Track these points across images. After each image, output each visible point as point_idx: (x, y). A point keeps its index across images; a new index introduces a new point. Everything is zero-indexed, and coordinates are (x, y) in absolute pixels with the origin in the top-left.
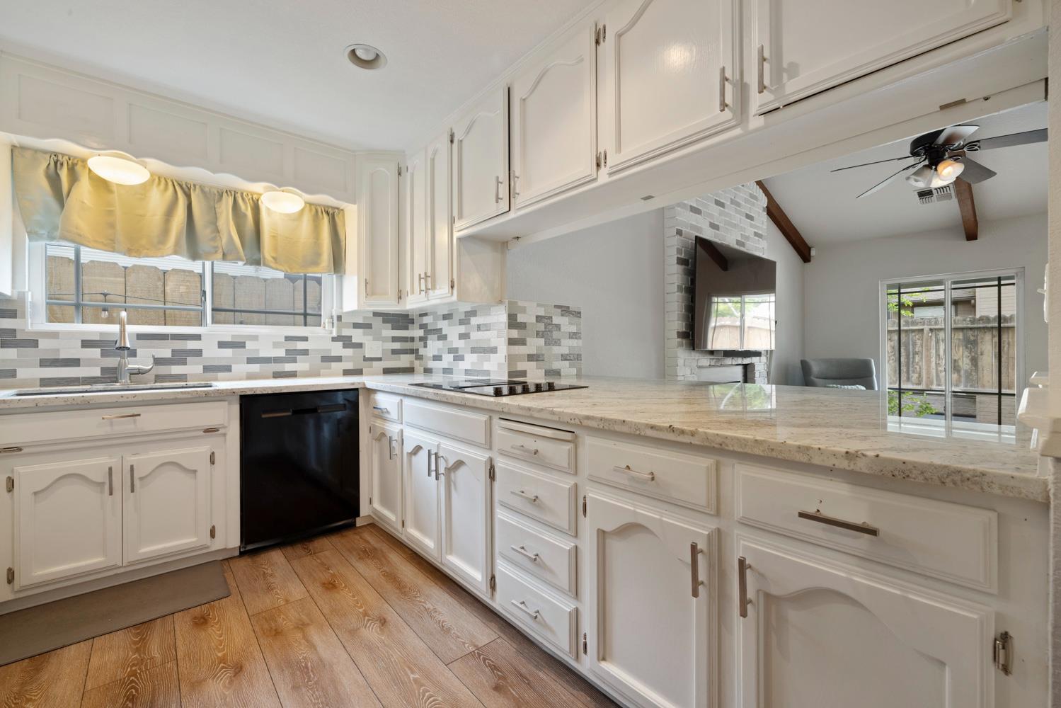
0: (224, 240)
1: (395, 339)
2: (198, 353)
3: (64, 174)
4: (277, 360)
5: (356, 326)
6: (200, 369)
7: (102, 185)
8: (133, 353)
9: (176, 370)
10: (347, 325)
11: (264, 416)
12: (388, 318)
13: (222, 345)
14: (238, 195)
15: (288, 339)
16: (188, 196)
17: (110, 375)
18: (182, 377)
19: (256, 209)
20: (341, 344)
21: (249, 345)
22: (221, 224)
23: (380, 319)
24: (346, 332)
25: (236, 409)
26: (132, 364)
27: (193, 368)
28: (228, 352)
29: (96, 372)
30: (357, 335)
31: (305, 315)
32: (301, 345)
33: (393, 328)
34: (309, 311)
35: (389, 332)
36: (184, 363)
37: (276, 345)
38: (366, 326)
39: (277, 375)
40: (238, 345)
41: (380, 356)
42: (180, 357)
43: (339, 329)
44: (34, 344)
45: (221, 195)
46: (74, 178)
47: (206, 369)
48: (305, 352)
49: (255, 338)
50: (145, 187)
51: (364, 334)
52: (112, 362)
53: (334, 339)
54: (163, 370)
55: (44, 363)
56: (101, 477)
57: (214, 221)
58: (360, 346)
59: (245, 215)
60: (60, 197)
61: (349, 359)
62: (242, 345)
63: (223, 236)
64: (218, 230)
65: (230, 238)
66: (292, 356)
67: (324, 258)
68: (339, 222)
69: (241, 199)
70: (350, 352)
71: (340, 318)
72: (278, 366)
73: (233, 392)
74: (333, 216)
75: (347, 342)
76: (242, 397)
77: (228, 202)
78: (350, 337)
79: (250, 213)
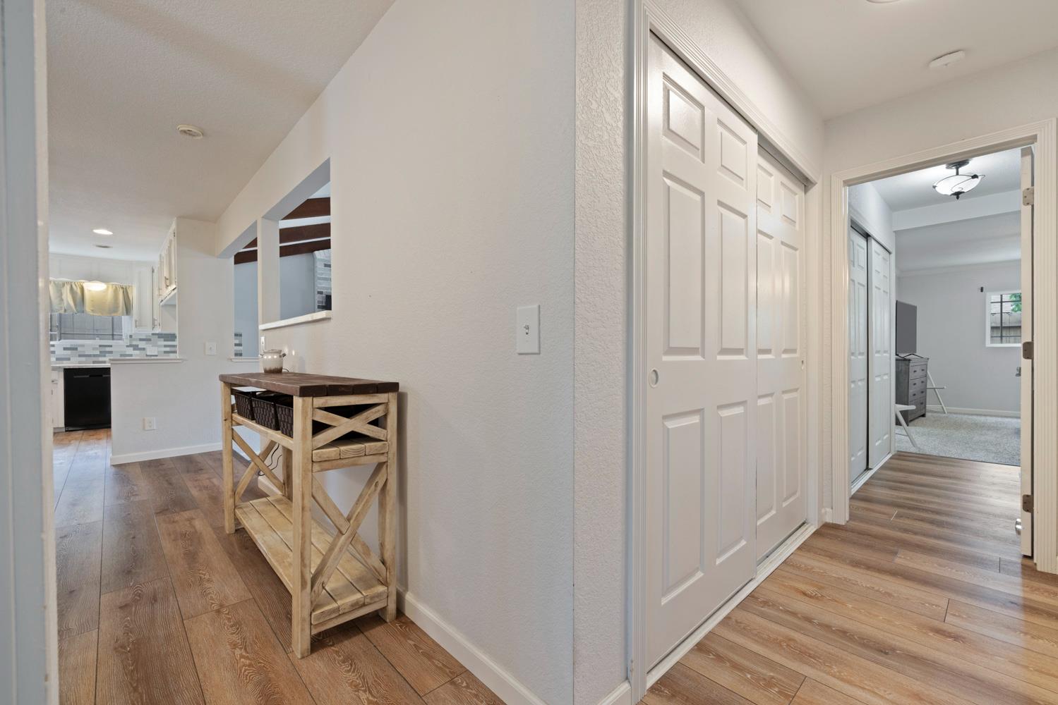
0: (65, 304)
1: (165, 346)
2: (54, 352)
4: (95, 356)
5: (141, 340)
10: (135, 340)
11: (75, 377)
12: (160, 336)
13: (66, 349)
14: (73, 284)
15: (100, 346)
19: (82, 289)
20: (132, 348)
21: (80, 349)
22: (64, 297)
23: (157, 336)
24: (134, 343)
25: (62, 374)
28: (69, 352)
30: (142, 345)
31: (112, 335)
32: (108, 349)
33: (165, 341)
34: (114, 333)
35: (162, 342)
37: (94, 349)
38: (148, 340)
39: (94, 362)
40: (74, 349)
41: (156, 354)
43: (130, 341)
45: (64, 285)
47: (57, 359)
48: (111, 352)
49: (84, 345)
51: (147, 344)
53: (127, 346)
57: (60, 294)
58: (144, 349)
59: (77, 293)
61: (137, 355)
62: (76, 349)
63: (65, 301)
64: (62, 300)
65: (68, 304)
66: (103, 354)
67: (121, 308)
68: (129, 292)
69: (74, 286)
70: (137, 352)
71: (131, 336)
72: (95, 359)
73: (60, 367)
74: (126, 288)
75: (136, 348)
76: (65, 369)
77: (68, 287)
78: (138, 346)
79: (79, 291)
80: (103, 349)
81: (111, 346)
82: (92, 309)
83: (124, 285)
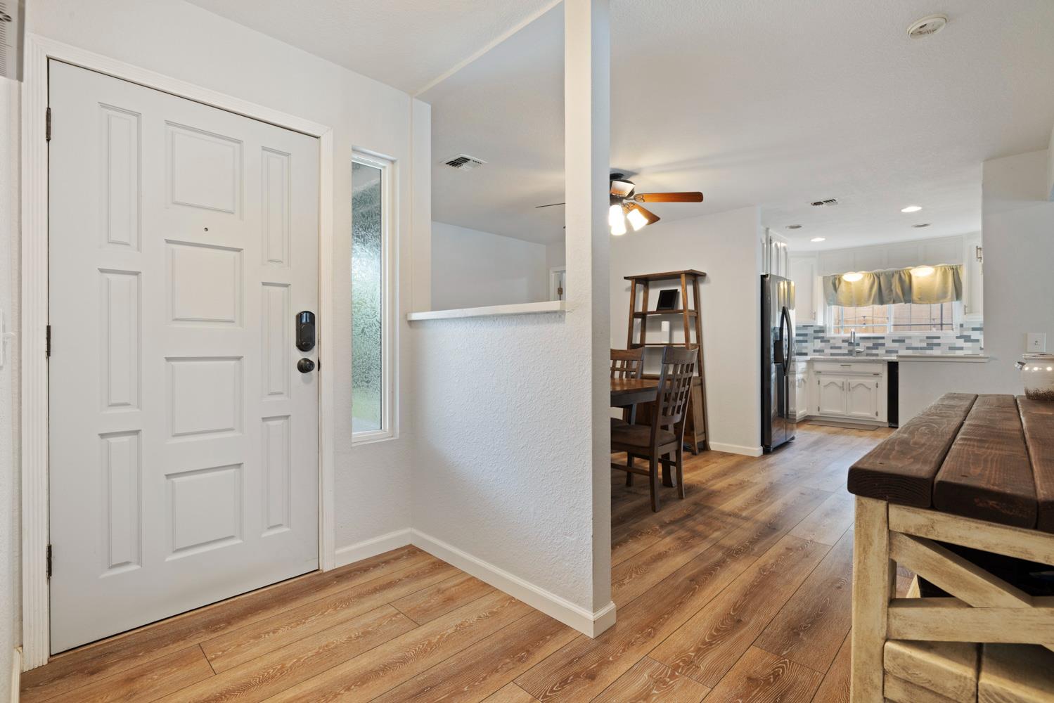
2: (883, 345)
3: (837, 282)
4: (922, 348)
5: (974, 329)
6: (884, 351)
7: (848, 283)
8: (858, 345)
9: (874, 352)
10: (967, 329)
13: (894, 341)
14: (901, 272)
15: (928, 338)
16: (879, 278)
17: (850, 353)
18: (877, 355)
19: (910, 276)
20: (972, 338)
21: (907, 341)
24: (966, 333)
25: (886, 368)
26: (858, 349)
27: (881, 351)
28: (897, 345)
29: (846, 351)
30: (975, 335)
31: (942, 325)
32: (936, 341)
34: (944, 323)
36: (877, 349)
37: (921, 341)
38: (981, 329)
40: (901, 341)
42: (876, 346)
43: (961, 331)
44: (828, 341)
45: (893, 275)
46: (840, 283)
47: (887, 352)
48: (939, 345)
49: (910, 338)
50: (863, 279)
52: (851, 348)
53: (957, 337)
54: (870, 352)
55: (832, 348)
56: (840, 385)
57: (890, 285)
58: (977, 341)
59: (905, 281)
60: (835, 289)
61: (969, 348)
62: (903, 341)
63: (894, 292)
64: (891, 290)
65: (897, 293)
66: (930, 346)
67: (950, 294)
68: (960, 272)
69: (902, 275)
70: (969, 344)
71: (962, 326)
72: (923, 352)
73: (884, 360)
74: (956, 269)
75: (967, 339)
76: (889, 362)
77: (897, 277)
78: (970, 336)
79: (907, 279)
80: (930, 341)
81: (939, 338)
82: (920, 297)
83: (954, 265)
